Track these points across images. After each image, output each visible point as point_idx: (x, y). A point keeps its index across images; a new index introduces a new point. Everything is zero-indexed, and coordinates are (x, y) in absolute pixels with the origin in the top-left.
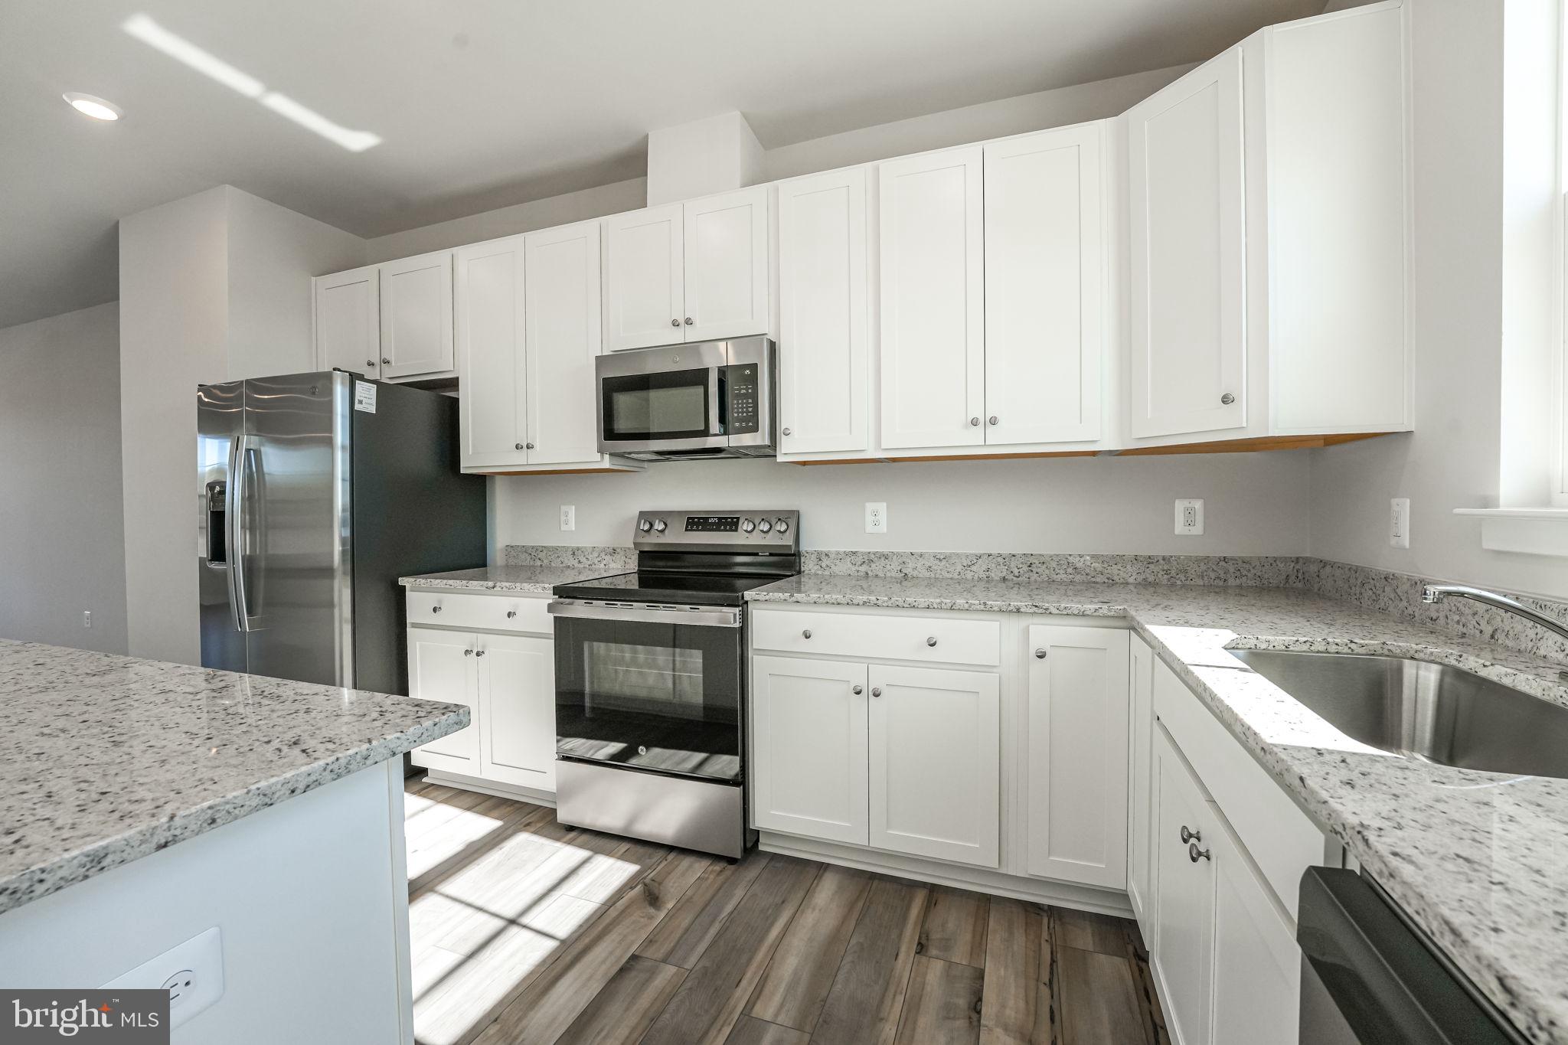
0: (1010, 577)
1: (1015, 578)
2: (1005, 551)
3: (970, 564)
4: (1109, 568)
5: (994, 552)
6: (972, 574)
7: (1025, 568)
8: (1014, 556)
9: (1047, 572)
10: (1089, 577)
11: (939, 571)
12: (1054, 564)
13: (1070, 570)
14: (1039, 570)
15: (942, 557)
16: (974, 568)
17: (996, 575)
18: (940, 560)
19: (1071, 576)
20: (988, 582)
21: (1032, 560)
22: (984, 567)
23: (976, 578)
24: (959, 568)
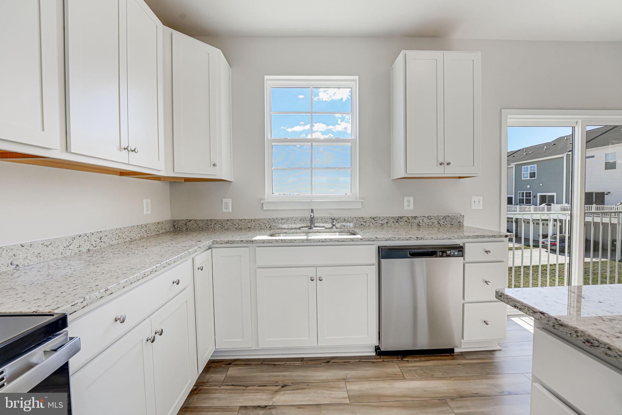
0: (92, 248)
1: (94, 248)
2: (88, 232)
3: (68, 244)
4: (130, 233)
5: (82, 233)
6: (70, 251)
7: (99, 240)
8: (93, 234)
9: (108, 240)
10: (124, 239)
11: (47, 255)
12: (110, 236)
13: (117, 238)
14: (105, 241)
15: (48, 244)
16: (71, 247)
17: (84, 249)
18: (47, 246)
19: (118, 241)
20: (80, 255)
21: (101, 235)
22: (77, 245)
23: (73, 254)
24: (61, 249)
